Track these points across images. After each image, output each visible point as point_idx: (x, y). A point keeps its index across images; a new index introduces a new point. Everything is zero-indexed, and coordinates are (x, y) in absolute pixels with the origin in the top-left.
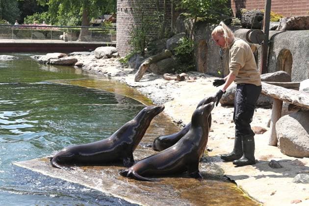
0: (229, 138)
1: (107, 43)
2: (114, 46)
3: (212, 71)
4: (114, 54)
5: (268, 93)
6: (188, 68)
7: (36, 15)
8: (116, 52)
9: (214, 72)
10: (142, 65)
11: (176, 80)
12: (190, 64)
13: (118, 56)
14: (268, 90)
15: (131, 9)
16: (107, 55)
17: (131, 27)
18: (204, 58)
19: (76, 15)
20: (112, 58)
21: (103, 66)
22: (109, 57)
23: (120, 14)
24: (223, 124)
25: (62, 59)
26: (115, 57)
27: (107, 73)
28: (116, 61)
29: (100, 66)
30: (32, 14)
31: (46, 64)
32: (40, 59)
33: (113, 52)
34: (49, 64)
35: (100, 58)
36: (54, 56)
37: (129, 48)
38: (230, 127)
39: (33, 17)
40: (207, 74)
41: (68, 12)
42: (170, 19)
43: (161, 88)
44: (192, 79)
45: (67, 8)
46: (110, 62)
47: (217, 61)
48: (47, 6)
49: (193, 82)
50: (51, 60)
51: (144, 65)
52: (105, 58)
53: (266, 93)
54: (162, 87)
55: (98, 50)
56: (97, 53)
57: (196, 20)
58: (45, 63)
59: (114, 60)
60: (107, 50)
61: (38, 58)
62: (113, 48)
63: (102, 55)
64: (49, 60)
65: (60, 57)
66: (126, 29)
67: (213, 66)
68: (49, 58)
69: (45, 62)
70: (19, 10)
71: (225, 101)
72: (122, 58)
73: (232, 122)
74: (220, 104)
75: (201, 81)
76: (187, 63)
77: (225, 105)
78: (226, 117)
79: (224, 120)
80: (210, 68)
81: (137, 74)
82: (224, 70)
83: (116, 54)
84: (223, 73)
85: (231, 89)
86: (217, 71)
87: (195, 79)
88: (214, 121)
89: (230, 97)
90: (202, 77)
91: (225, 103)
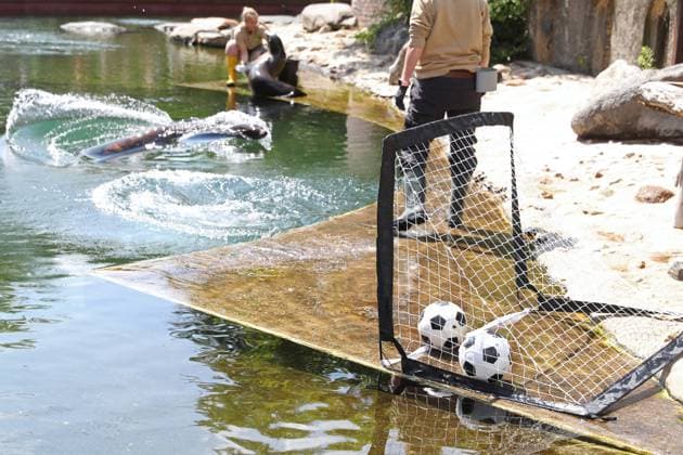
0: (586, 213)
3: (566, 60)
4: (346, 22)
5: (675, 109)
6: (511, 53)
8: (351, 17)
9: (571, 62)
12: (518, 45)
13: (356, 25)
14: (674, 101)
16: (330, 24)
18: (549, 31)
20: (341, 32)
21: (318, 49)
22: (334, 27)
24: (577, 180)
25: (226, 32)
26: (348, 27)
27: (327, 65)
28: (349, 37)
29: (313, 50)
31: (190, 44)
32: (174, 34)
33: (345, 17)
34: (195, 44)
35: (312, 31)
36: (207, 26)
37: (381, 7)
38: (593, 188)
40: (554, 66)
44: (518, 80)
46: (338, 40)
47: (579, 38)
49: (521, 84)
50: (201, 35)
52: (326, 31)
53: (670, 108)
55: (310, 11)
56: (306, 19)
58: (187, 43)
59: (344, 36)
60: (331, 12)
61: (172, 29)
62: (345, 8)
63: (319, 22)
64: (196, 34)
65: (221, 28)
67: (567, 49)
68: (195, 31)
69: (188, 39)
71: (584, 129)
72: (365, 30)
73: (599, 176)
74: (576, 136)
75: (539, 83)
76: (511, 41)
77: (584, 138)
78: (586, 165)
79: (580, 172)
80: (562, 53)
81: (393, 67)
82: (591, 57)
83: (350, 22)
84: (589, 64)
85: (600, 102)
86: (576, 58)
87: (526, 78)
88: (558, 175)
89: (598, 118)
90: (543, 73)
91: (584, 133)
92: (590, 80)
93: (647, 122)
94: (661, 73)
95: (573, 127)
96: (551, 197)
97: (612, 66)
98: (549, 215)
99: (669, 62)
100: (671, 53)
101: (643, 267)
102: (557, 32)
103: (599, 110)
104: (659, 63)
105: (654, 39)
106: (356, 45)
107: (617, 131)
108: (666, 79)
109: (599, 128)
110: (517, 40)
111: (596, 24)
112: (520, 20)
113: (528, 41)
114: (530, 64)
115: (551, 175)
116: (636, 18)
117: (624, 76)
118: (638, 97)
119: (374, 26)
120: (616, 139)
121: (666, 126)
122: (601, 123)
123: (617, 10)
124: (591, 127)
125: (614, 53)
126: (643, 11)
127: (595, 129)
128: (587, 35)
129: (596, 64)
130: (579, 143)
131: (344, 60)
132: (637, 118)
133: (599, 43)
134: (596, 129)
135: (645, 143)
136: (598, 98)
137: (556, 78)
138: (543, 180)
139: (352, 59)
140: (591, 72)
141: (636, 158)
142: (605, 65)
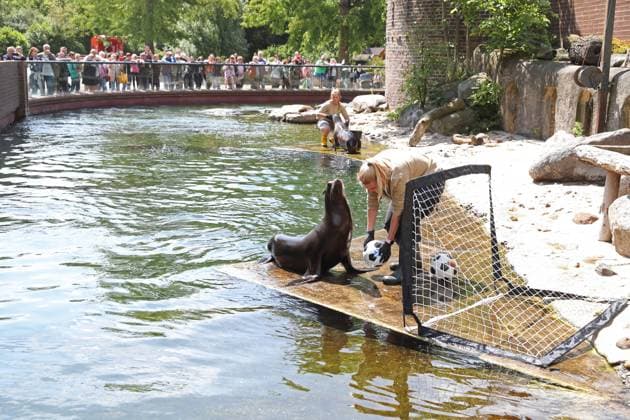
0: (540, 230)
1: (371, 90)
2: (383, 93)
3: (525, 130)
4: (381, 106)
5: (598, 162)
6: (489, 125)
7: (271, 49)
8: (384, 103)
9: (528, 132)
10: (420, 122)
11: (470, 143)
12: (494, 120)
13: (387, 108)
14: (598, 158)
15: (407, 37)
16: (371, 108)
17: (406, 65)
18: (514, 111)
19: (330, 47)
20: (378, 112)
21: (363, 124)
22: (373, 110)
23: (390, 46)
24: (533, 209)
25: (304, 114)
26: (382, 110)
27: (369, 134)
28: (383, 117)
29: (360, 124)
30: (264, 47)
31: (281, 121)
32: (271, 115)
33: (380, 103)
34: (285, 121)
35: (359, 112)
36: (292, 110)
37: (404, 97)
38: (544, 214)
39: (267, 51)
40: (518, 134)
41: (317, 44)
42: (465, 52)
43: (446, 156)
44: (494, 143)
45: (315, 38)
46: (375, 118)
47: (533, 116)
48: (288, 35)
49: (496, 146)
50: (288, 116)
51: (423, 122)
52: (368, 112)
53: (595, 162)
54: (449, 154)
55: (358, 99)
56: (356, 105)
57: (502, 53)
58: (279, 121)
59: (380, 115)
60: (371, 100)
61: (270, 112)
62: (380, 98)
63: (364, 107)
64: (285, 115)
65: (301, 111)
66: (399, 69)
67: (526, 123)
68: (284, 113)
69: (279, 119)
70: (246, 41)
71: (538, 175)
72: (393, 111)
73: (548, 206)
74: (532, 180)
75: (507, 145)
76: (488, 118)
77: (538, 181)
78: (539, 199)
79: (535, 203)
80: (523, 126)
81: (412, 135)
82: (542, 128)
83: (384, 106)
84: (541, 133)
85: (548, 158)
86: (532, 130)
87: (499, 142)
88: (521, 206)
89: (547, 168)
90: (510, 139)
91: (538, 177)
92: (542, 143)
93: (579, 171)
94: (589, 139)
95: (530, 174)
96: (516, 220)
97: (556, 134)
98: (516, 232)
99: (594, 131)
100: (595, 126)
101: (578, 266)
102: (519, 112)
103: (547, 163)
104: (587, 132)
105: (583, 117)
106: (387, 122)
107: (560, 177)
108: (592, 143)
109: (548, 174)
110: (493, 117)
111: (545, 106)
112: (494, 104)
113: (500, 117)
114: (502, 132)
115: (516, 206)
116: (571, 103)
117: (564, 141)
118: (573, 155)
119: (399, 109)
120: (559, 181)
121: (592, 174)
122: (549, 172)
123: (559, 98)
124: (543, 173)
125: (557, 125)
126: (576, 99)
127: (545, 176)
128: (539, 112)
129: (545, 133)
130: (535, 186)
131: (380, 131)
132: (573, 168)
133: (547, 119)
135: (578, 184)
136: (547, 155)
137: (520, 142)
138: (511, 208)
139: (386, 130)
140: (542, 138)
141: (573, 194)
142: (551, 134)
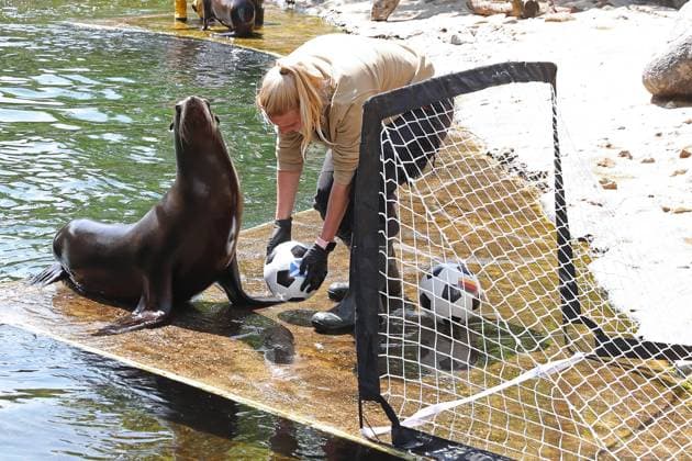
0: (666, 210)
11: (508, 14)
24: (652, 161)
38: (676, 173)
43: (455, 42)
44: (563, 13)
49: (567, 20)
54: (461, 37)
71: (662, 86)
73: (685, 155)
74: (650, 96)
77: (664, 97)
78: (665, 139)
79: (656, 149)
85: (685, 47)
87: (575, 10)
88: (623, 154)
89: (683, 69)
90: (600, 3)
91: (662, 91)
92: (672, 13)
95: (646, 82)
96: (614, 187)
98: (611, 213)
103: (684, 58)
109: (684, 84)
115: (613, 154)
122: (687, 78)
124: (672, 82)
127: (678, 87)
130: (654, 106)
134: (680, 85)
136: (682, 40)
137: (622, 10)
138: (601, 160)
